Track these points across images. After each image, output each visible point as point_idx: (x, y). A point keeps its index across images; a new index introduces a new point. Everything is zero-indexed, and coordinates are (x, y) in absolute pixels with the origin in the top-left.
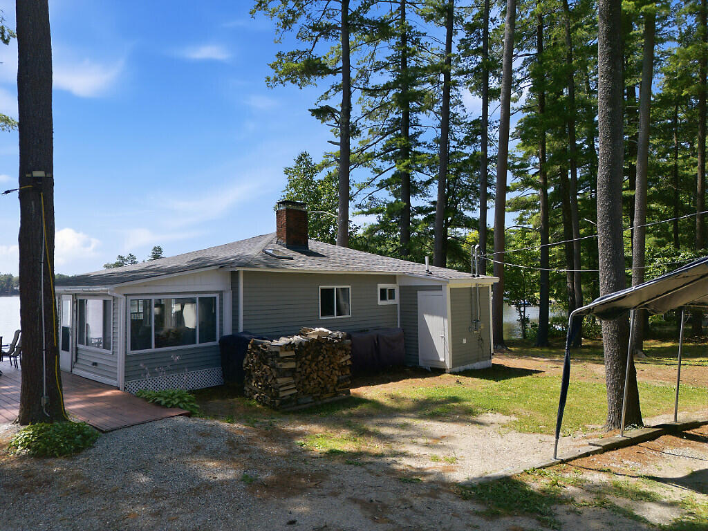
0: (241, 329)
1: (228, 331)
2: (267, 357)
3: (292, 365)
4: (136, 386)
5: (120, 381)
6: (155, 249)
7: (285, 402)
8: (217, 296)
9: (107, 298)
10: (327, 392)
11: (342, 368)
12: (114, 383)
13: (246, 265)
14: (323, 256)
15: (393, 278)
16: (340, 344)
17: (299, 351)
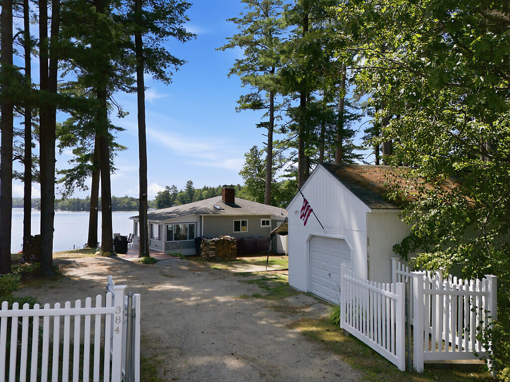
0: (202, 235)
1: (198, 236)
2: (207, 244)
3: (214, 247)
4: (167, 252)
5: (163, 250)
6: (188, 182)
7: (211, 258)
8: (195, 224)
9: (160, 224)
10: (227, 257)
11: (233, 249)
12: (161, 251)
13: (205, 213)
14: (240, 207)
15: (268, 216)
16: (232, 242)
17: (217, 243)
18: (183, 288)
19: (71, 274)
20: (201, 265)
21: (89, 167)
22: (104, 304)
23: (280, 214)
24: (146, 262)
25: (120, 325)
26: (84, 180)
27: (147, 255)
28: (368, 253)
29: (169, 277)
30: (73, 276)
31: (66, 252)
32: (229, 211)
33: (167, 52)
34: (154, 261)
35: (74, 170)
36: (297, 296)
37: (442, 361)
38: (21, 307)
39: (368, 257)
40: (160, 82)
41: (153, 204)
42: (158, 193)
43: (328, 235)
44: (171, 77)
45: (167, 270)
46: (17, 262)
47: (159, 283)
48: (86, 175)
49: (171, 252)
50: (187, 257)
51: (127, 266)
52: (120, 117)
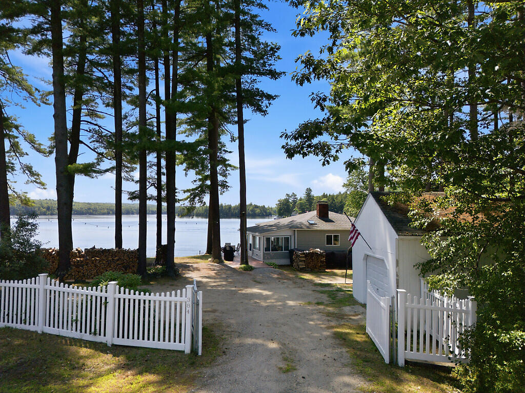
0: (296, 248)
1: (293, 248)
3: (304, 259)
5: (262, 260)
6: (307, 190)
7: (301, 269)
8: (290, 237)
9: (260, 237)
10: (316, 268)
11: (322, 262)
12: (260, 260)
13: (298, 227)
14: (333, 222)
16: (321, 255)
17: (306, 255)
18: (265, 293)
19: (187, 275)
20: (291, 274)
21: (207, 186)
22: (181, 296)
24: (245, 269)
25: (189, 309)
26: (203, 198)
27: (247, 263)
28: (397, 272)
29: (258, 283)
30: (189, 277)
31: (189, 258)
32: (323, 226)
33: (261, 91)
34: (251, 269)
35: (196, 189)
36: (354, 307)
37: (426, 361)
38: (145, 295)
39: (397, 275)
40: (259, 114)
41: (275, 212)
42: (279, 201)
43: (375, 255)
44: (266, 109)
45: (259, 278)
46: (150, 265)
47: (247, 287)
48: (205, 193)
49: (267, 261)
50: (281, 267)
51: (229, 272)
52: (232, 141)
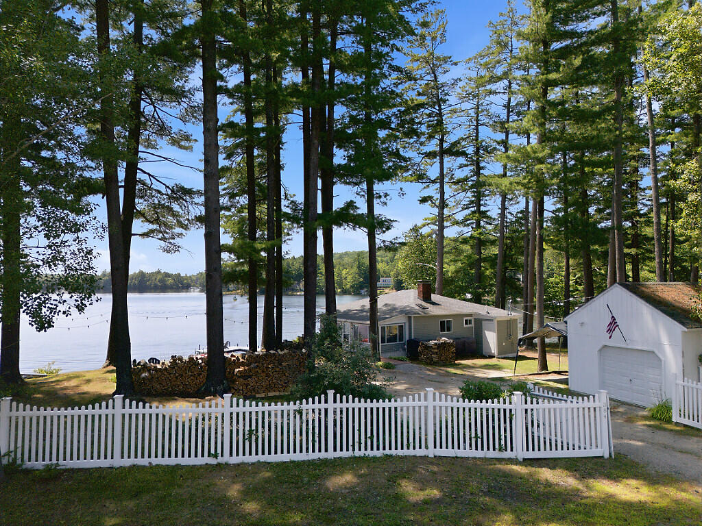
0: (413, 337)
1: (408, 338)
2: (427, 347)
3: (438, 351)
7: (436, 362)
8: (403, 325)
10: (447, 360)
11: (453, 353)
13: (415, 314)
14: (438, 304)
15: (471, 315)
16: (452, 344)
17: (439, 346)
22: (594, 402)
23: (485, 313)
24: (387, 367)
28: (683, 363)
34: (392, 366)
39: (683, 366)
43: (629, 347)
